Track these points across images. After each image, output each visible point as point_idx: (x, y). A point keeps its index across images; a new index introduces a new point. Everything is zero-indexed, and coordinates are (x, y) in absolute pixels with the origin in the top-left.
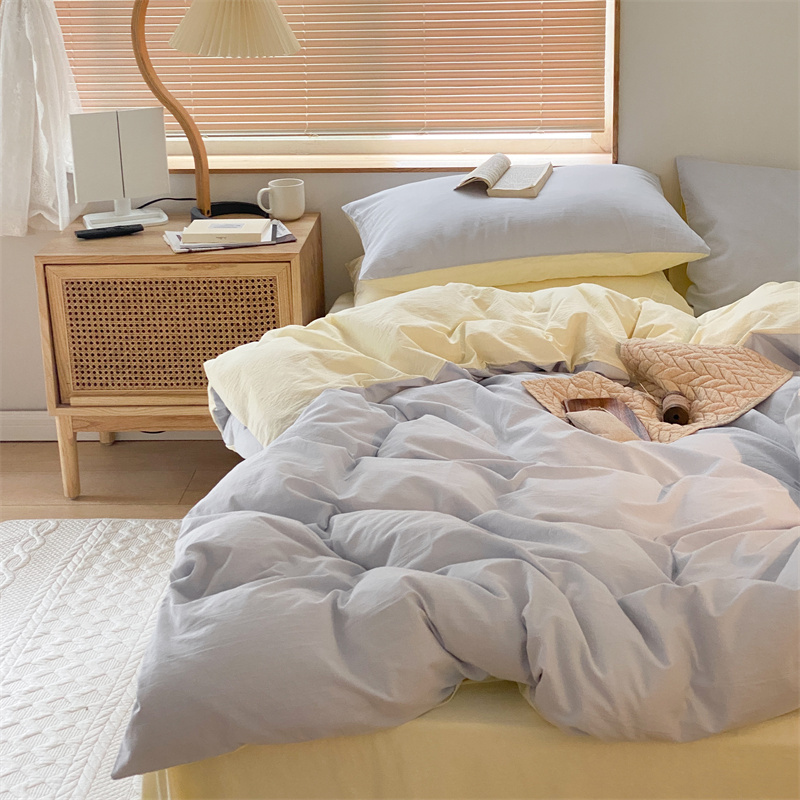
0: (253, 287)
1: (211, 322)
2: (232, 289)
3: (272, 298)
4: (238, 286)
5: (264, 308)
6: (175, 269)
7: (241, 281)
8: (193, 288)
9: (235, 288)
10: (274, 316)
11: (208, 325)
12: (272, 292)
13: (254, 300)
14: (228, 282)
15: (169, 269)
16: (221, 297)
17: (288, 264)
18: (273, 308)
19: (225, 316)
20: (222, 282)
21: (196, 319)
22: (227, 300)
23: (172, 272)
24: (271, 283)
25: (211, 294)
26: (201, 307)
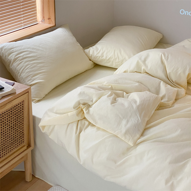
0: (17, 108)
2: (10, 113)
3: (23, 109)
4: (12, 110)
5: (20, 115)
7: (13, 108)
9: (11, 111)
10: (23, 116)
12: (23, 107)
14: (9, 110)
16: (7, 118)
17: (28, 93)
18: (23, 113)
19: (8, 125)
22: (8, 118)
24: (23, 103)
25: (3, 119)
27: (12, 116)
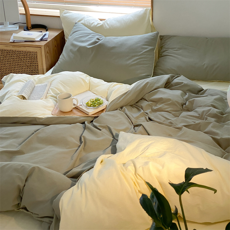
0: (31, 54)
1: (20, 64)
3: (36, 58)
4: (27, 54)
5: (34, 61)
6: (9, 47)
7: (27, 52)
8: (14, 53)
9: (26, 54)
10: (37, 64)
11: (19, 64)
12: (36, 56)
13: (31, 58)
14: (24, 52)
15: (7, 47)
16: (22, 56)
17: (40, 48)
18: (37, 61)
19: (24, 62)
20: (22, 52)
21: (15, 62)
22: (24, 57)
23: (8, 48)
24: (36, 53)
25: (19, 55)
26: (17, 59)
27: (27, 58)
